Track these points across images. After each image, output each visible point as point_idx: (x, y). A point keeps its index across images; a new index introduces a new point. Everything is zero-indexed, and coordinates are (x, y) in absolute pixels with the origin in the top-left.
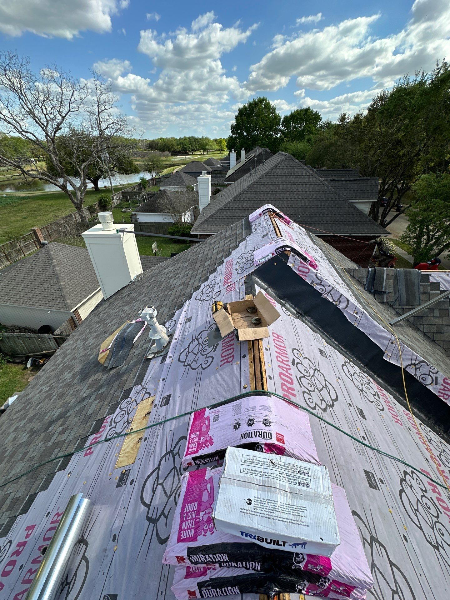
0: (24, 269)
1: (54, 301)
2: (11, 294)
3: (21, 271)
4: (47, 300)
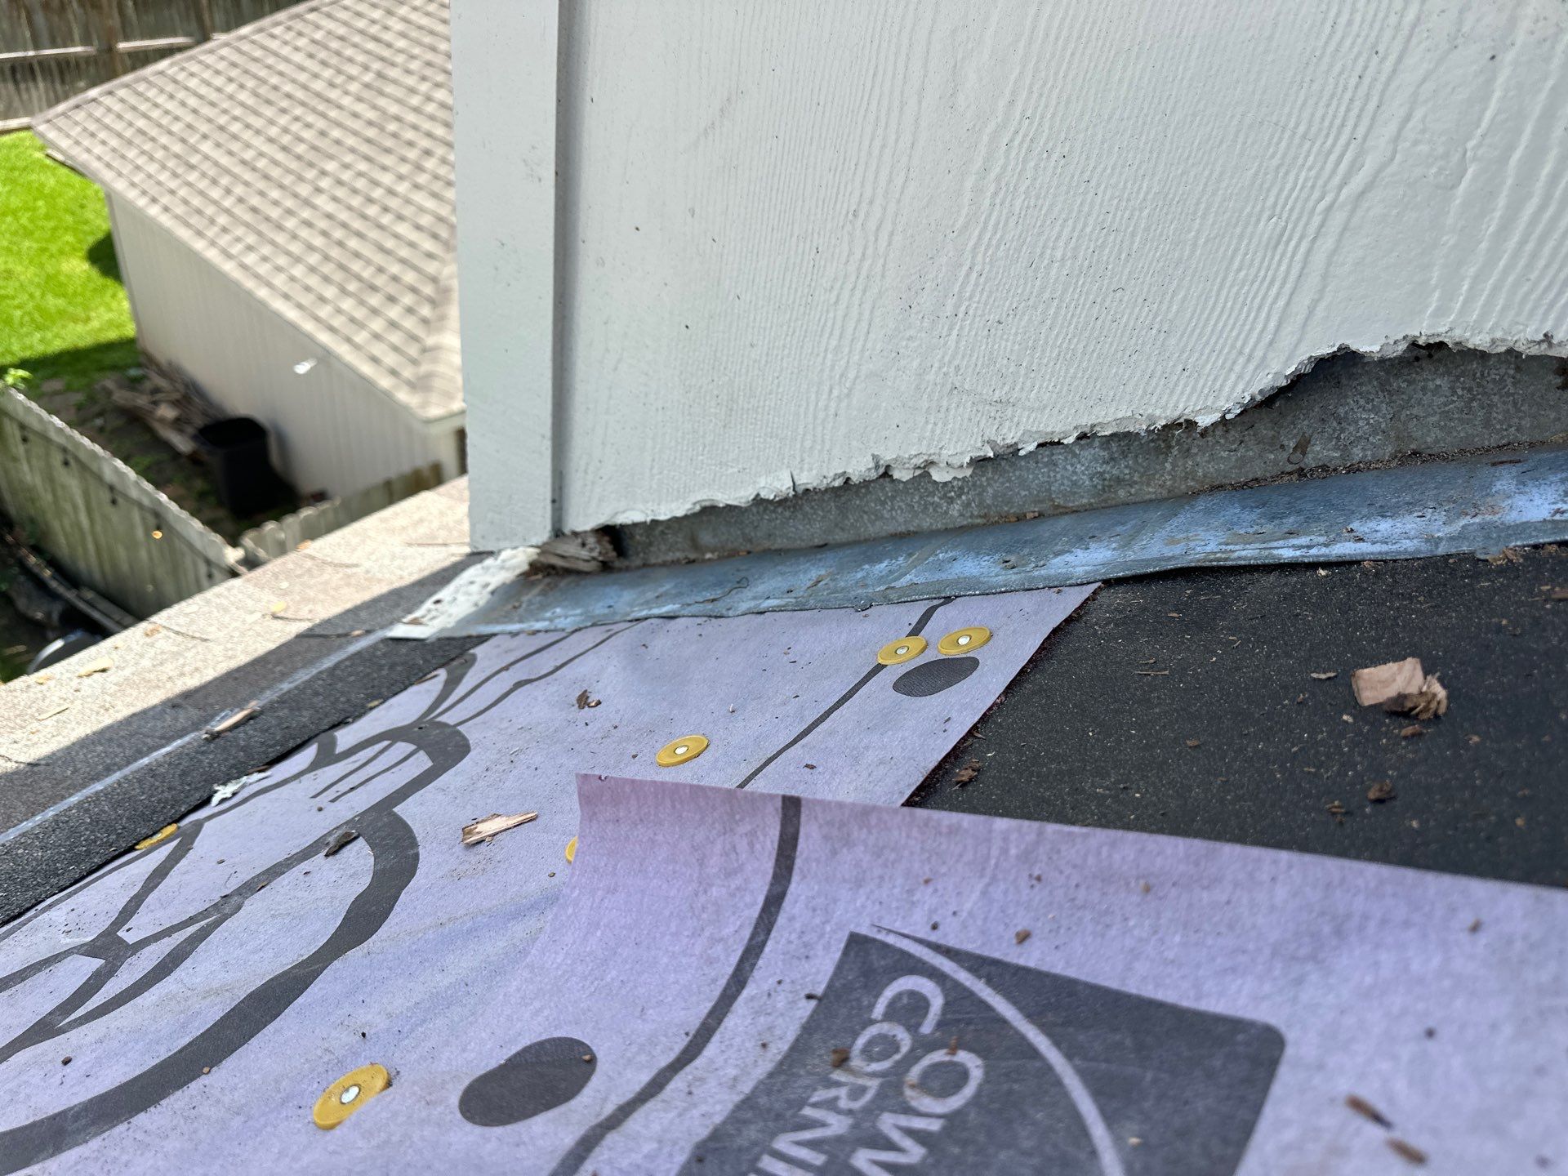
0: (342, 31)
1: (374, 300)
2: (195, 159)
3: (318, 35)
4: (338, 276)
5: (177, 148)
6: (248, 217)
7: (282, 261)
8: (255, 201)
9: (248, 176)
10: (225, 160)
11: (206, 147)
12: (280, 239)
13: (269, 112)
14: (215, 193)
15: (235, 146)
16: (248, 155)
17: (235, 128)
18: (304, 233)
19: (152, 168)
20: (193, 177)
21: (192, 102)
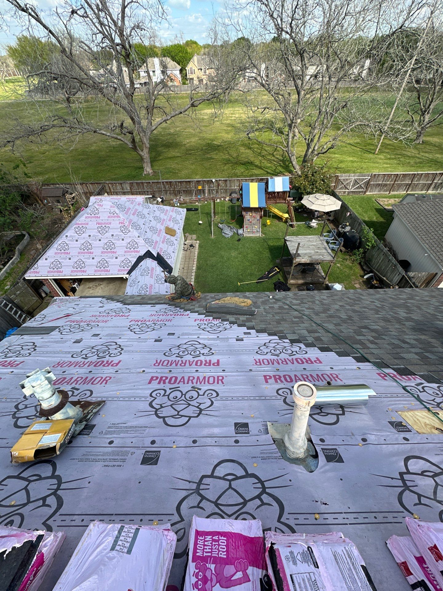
2: (419, 219)
5: (416, 216)
6: (425, 230)
7: (429, 238)
8: (427, 228)
9: (428, 224)
10: (424, 220)
11: (422, 217)
12: (430, 235)
13: (436, 215)
14: (421, 225)
15: (427, 219)
16: (429, 221)
17: (429, 216)
18: (434, 236)
19: (411, 218)
20: (418, 221)
21: (422, 209)
